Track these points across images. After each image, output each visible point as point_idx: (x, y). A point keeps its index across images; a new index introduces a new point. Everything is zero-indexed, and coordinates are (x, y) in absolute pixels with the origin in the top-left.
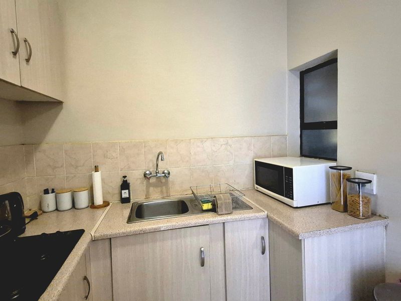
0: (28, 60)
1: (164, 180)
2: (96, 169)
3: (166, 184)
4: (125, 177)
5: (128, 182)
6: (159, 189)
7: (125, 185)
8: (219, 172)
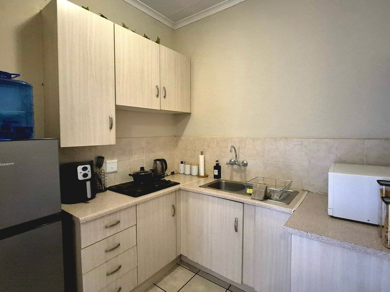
0: (165, 97)
1: (243, 168)
2: (202, 153)
3: (245, 171)
4: (217, 161)
5: (220, 165)
6: (240, 174)
7: (218, 167)
8: (292, 170)
